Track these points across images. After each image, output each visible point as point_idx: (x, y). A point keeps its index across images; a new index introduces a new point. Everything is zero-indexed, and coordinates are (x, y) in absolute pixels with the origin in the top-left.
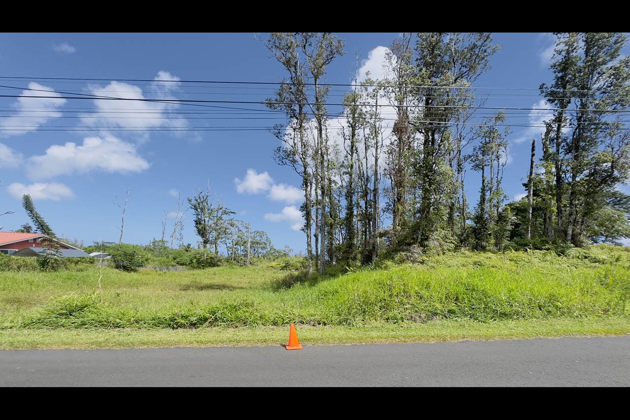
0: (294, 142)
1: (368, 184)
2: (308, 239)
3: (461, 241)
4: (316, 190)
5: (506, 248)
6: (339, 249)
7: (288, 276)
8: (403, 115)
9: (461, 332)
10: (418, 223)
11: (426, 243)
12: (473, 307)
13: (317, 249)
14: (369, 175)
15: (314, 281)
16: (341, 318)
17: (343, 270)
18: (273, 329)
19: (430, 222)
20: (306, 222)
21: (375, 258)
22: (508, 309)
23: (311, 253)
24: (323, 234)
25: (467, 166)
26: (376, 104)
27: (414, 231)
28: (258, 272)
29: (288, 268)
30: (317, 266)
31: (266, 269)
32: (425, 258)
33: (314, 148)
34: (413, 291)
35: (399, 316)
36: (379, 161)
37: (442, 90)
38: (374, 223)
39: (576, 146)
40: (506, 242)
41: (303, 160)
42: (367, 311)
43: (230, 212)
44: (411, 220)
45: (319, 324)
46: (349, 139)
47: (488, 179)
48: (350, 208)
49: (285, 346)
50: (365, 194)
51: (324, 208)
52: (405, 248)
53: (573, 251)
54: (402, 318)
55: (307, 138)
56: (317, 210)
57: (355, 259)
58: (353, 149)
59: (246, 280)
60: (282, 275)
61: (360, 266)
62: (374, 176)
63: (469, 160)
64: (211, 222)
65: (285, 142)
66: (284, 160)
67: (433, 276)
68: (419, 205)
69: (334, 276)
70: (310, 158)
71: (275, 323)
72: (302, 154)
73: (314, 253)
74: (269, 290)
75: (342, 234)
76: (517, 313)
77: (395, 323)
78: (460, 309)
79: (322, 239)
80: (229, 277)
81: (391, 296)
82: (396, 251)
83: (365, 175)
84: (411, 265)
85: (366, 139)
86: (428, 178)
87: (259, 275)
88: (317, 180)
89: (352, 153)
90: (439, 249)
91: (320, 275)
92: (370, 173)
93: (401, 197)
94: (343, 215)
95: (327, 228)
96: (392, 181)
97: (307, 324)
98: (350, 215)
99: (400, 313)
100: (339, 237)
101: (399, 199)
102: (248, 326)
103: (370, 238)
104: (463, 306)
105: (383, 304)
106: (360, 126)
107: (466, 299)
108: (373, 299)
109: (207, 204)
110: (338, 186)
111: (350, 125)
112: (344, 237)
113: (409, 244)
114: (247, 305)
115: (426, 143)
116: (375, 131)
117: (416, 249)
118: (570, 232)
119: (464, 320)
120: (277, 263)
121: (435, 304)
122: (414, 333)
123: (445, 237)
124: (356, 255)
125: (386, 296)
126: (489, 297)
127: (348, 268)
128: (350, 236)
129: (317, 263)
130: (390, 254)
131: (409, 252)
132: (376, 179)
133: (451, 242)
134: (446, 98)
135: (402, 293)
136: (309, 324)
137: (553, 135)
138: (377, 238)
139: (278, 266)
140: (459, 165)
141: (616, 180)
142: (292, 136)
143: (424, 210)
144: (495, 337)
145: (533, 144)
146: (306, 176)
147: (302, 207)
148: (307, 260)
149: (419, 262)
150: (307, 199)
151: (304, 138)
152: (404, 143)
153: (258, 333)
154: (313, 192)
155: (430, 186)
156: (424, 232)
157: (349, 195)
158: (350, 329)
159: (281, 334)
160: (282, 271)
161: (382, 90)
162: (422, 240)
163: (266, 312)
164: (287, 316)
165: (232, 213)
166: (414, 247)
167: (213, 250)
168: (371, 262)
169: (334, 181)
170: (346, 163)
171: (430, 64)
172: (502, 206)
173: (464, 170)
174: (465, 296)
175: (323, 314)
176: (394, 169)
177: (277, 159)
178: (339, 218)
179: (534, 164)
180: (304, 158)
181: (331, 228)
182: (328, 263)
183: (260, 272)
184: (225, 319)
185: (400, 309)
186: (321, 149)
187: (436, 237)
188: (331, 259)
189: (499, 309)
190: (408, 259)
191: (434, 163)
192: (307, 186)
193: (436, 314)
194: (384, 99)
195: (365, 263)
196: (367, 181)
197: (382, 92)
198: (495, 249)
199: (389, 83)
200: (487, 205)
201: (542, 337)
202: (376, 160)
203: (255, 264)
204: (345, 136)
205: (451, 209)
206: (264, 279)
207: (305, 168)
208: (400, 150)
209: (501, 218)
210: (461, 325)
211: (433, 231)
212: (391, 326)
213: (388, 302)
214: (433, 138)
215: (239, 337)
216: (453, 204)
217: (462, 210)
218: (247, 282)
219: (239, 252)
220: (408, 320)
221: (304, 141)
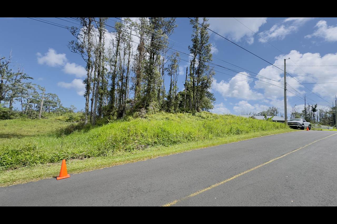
0: (84, 40)
1: (124, 73)
2: (86, 102)
3: (162, 107)
4: (95, 72)
5: (178, 112)
6: (105, 109)
7: (71, 125)
8: (142, 42)
9: (159, 153)
10: (145, 97)
11: (148, 108)
12: (164, 139)
13: (92, 108)
14: (124, 69)
15: (88, 128)
16: (100, 152)
17: (106, 122)
18: (49, 166)
19: (150, 97)
20: (86, 90)
21: (124, 115)
22: (176, 140)
23: (88, 111)
24: (96, 99)
25: (166, 73)
26: (131, 33)
27: (143, 101)
28: (47, 124)
29: (71, 121)
30: (91, 119)
31: (54, 121)
32: (147, 115)
33: (96, 47)
34: (139, 133)
35: (132, 148)
36: (130, 62)
37: (158, 36)
38: (125, 95)
39: (198, 72)
40: (177, 109)
41: (88, 52)
42: (116, 146)
43: (28, 77)
44: (142, 95)
45: (85, 157)
46: (116, 47)
47: (173, 80)
48: (113, 85)
49: (56, 177)
50: (122, 79)
51: (98, 83)
52: (139, 109)
53: (197, 114)
54: (133, 148)
55: (92, 40)
56: (94, 84)
57: (113, 115)
58: (117, 52)
59: (35, 129)
60: (65, 125)
61: (116, 119)
62: (127, 70)
63: (166, 70)
64: (8, 83)
65: (78, 39)
66: (75, 50)
67: (149, 125)
68: (146, 88)
69: (100, 125)
70: (93, 52)
71: (52, 161)
72: (88, 49)
73: (90, 110)
74: (54, 136)
75: (108, 100)
76: (179, 141)
77: (129, 152)
78: (159, 141)
79: (95, 102)
80: (20, 128)
81: (129, 136)
82: (134, 111)
83: (123, 69)
84: (140, 119)
85: (125, 49)
86: (150, 75)
87: (47, 125)
88: (96, 66)
89: (117, 55)
90: (153, 111)
91: (92, 125)
92: (125, 67)
93: (139, 83)
94: (109, 89)
95: (99, 95)
96: (135, 74)
97: (77, 158)
98: (113, 89)
99: (132, 146)
100: (106, 102)
101: (138, 84)
102: (27, 166)
103: (122, 103)
104: (160, 139)
105: (124, 141)
106: (122, 41)
107: (161, 136)
108: (119, 138)
109: (7, 68)
110: (108, 72)
111: (117, 40)
112: (109, 102)
113: (141, 108)
114: (29, 150)
115: (151, 58)
116: (129, 47)
117: (143, 110)
118: (196, 106)
119: (160, 146)
120: (63, 117)
121: (149, 139)
122: (138, 156)
123: (156, 105)
124: (114, 113)
125: (126, 136)
126: (170, 134)
127: (109, 120)
128: (112, 102)
129: (91, 117)
130: (132, 113)
131: (140, 112)
132: (128, 72)
133: (158, 108)
134: (159, 40)
135: (134, 134)
136: (78, 158)
137: (192, 66)
138: (126, 103)
139: (64, 119)
140: (163, 72)
141: (208, 87)
142: (83, 37)
143: (148, 91)
144: (170, 153)
145: (187, 68)
146: (89, 62)
147: (84, 81)
148: (84, 115)
149: (144, 117)
150: (88, 76)
151: (90, 40)
152: (142, 56)
153: (36, 170)
154: (93, 73)
155: (151, 79)
156: (147, 102)
157: (114, 78)
158: (105, 158)
159: (55, 168)
160: (66, 123)
161: (134, 27)
162: (146, 106)
163: (46, 153)
164: (63, 155)
165: (30, 78)
166: (143, 109)
167: (8, 106)
168: (122, 117)
169: (106, 68)
170: (113, 60)
171: (154, 23)
172: (177, 93)
173: (164, 74)
174: (161, 134)
175: (89, 150)
176: (136, 68)
177: (71, 48)
178: (107, 91)
179: (187, 76)
180: (89, 52)
181: (102, 96)
182: (98, 117)
183: (49, 124)
184: (4, 163)
185: (133, 143)
186: (100, 49)
187: (152, 105)
188: (100, 114)
189: (173, 140)
190: (139, 115)
191: (153, 69)
192: (89, 69)
193: (148, 145)
194: (134, 31)
195: (119, 117)
196: (123, 72)
197: (133, 28)
198: (174, 111)
199: (137, 25)
200: (172, 91)
201: (186, 151)
202: (129, 62)
203: (46, 117)
204: (114, 45)
205: (159, 91)
206: (51, 129)
207: (89, 58)
208: (140, 59)
209: (176, 98)
210: (158, 149)
211: (151, 102)
212: (128, 153)
213: (127, 140)
214: (154, 57)
215: (15, 177)
216: (160, 89)
217: (163, 93)
218: (37, 131)
219: (33, 108)
220: (136, 149)
221: (90, 41)
